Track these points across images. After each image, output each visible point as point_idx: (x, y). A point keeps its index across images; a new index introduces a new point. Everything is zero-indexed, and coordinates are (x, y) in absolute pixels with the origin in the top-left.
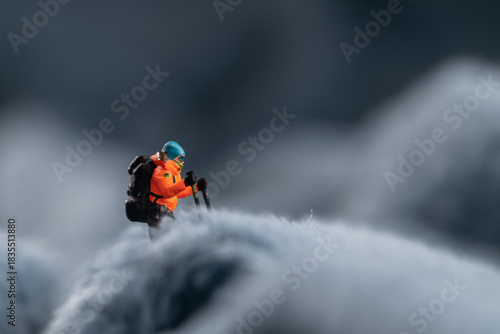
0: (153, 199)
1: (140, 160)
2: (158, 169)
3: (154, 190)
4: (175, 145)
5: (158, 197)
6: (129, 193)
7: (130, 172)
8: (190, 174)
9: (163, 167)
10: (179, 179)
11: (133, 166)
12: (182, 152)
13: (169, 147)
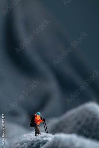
0: (35, 123)
1: (32, 116)
2: (36, 117)
3: (35, 121)
4: (39, 112)
5: (36, 122)
6: (30, 122)
7: (31, 118)
8: (42, 117)
9: (37, 117)
10: (40, 118)
11: (31, 117)
12: (40, 114)
13: (37, 113)
